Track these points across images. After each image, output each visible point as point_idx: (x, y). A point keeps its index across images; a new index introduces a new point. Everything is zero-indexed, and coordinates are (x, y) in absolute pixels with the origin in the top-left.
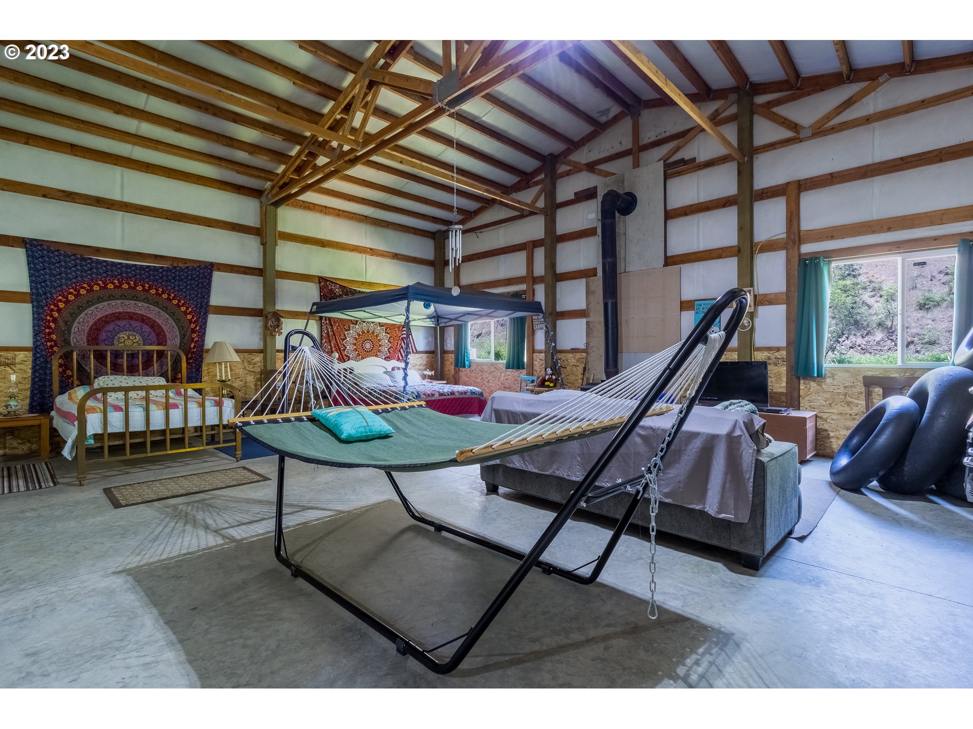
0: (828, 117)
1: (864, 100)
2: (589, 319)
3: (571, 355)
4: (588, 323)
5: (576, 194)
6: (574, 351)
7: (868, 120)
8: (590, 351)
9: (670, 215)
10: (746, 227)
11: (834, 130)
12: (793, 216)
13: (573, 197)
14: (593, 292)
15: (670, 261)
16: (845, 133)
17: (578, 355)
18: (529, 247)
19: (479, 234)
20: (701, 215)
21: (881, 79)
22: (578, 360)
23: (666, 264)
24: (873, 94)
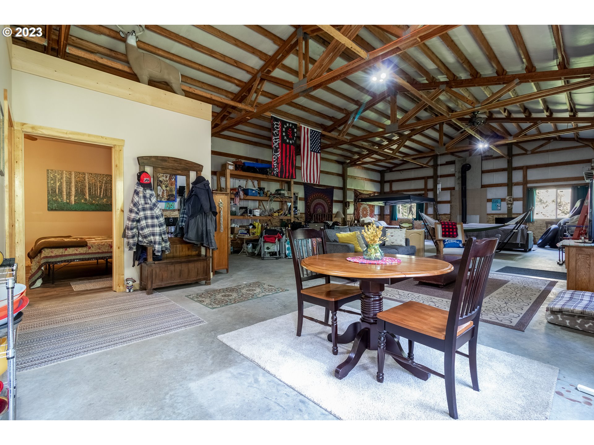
0: (536, 149)
1: (546, 146)
2: (451, 204)
3: (444, 216)
4: (451, 205)
5: (446, 162)
6: (445, 214)
7: (547, 151)
8: (452, 214)
9: (483, 172)
10: (510, 178)
11: (537, 152)
12: (525, 176)
13: (445, 163)
14: (453, 195)
15: (483, 186)
16: (541, 154)
17: (447, 216)
18: (425, 179)
19: (402, 173)
20: (494, 173)
21: (551, 141)
22: (447, 218)
23: (482, 187)
24: (549, 144)
